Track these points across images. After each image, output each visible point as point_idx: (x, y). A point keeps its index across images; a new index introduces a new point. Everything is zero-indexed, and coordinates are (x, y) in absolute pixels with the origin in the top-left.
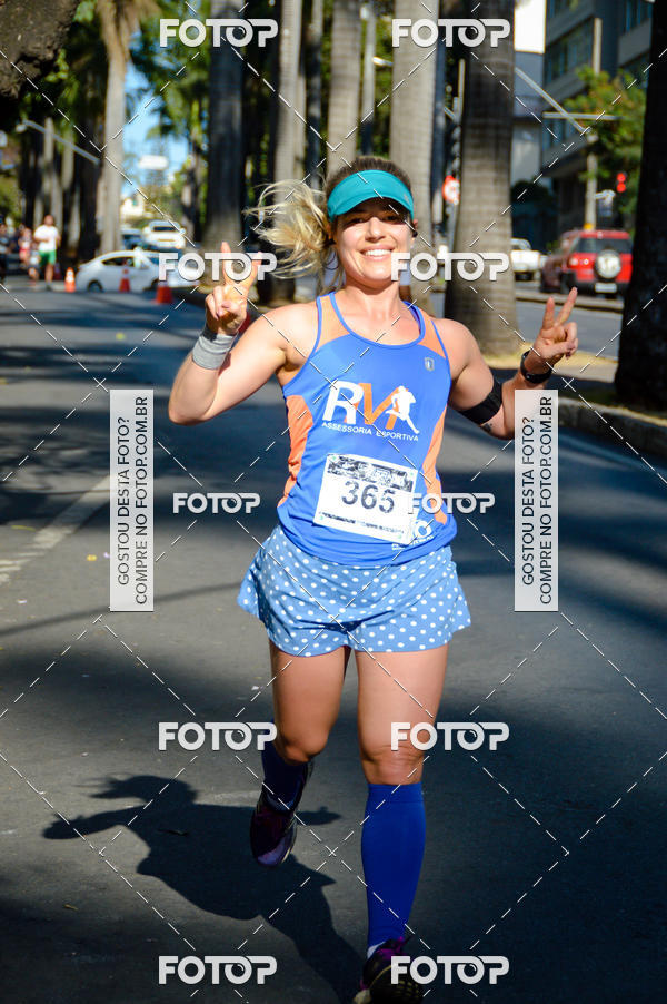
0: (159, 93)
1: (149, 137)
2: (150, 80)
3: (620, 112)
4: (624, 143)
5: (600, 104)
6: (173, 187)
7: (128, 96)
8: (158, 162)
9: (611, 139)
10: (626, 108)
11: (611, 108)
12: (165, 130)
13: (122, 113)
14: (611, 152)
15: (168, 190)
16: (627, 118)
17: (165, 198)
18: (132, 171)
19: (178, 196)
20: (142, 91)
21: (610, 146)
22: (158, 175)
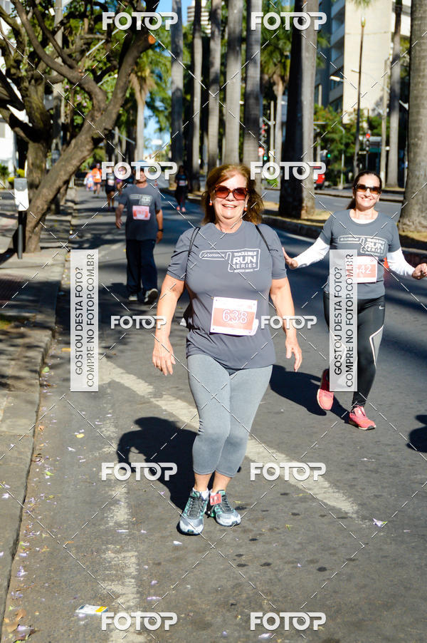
0: (157, 116)
1: (155, 133)
2: (154, 112)
3: (328, 121)
5: (320, 118)
6: (166, 151)
7: (145, 119)
8: (159, 142)
10: (330, 120)
12: (161, 130)
13: (143, 125)
15: (164, 153)
16: (330, 123)
17: (163, 156)
18: (149, 146)
19: (167, 155)
20: (150, 117)
22: (160, 147)
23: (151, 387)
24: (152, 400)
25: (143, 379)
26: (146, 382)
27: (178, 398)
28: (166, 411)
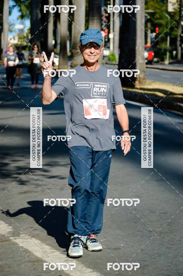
0: (19, 6)
1: (18, 19)
2: (16, 3)
3: (156, 10)
4: (157, 19)
5: (150, 7)
6: (27, 34)
7: (10, 8)
8: (21, 27)
9: (153, 18)
10: (158, 8)
11: (153, 8)
12: (22, 17)
13: (8, 13)
14: (153, 21)
15: (25, 35)
16: (158, 11)
17: (24, 37)
18: (13, 29)
19: (28, 37)
20: (14, 6)
21: (153, 20)
22: (22, 30)
23: (11, 227)
24: (11, 238)
25: (4, 221)
26: (6, 223)
27: (32, 237)
28: (22, 247)
